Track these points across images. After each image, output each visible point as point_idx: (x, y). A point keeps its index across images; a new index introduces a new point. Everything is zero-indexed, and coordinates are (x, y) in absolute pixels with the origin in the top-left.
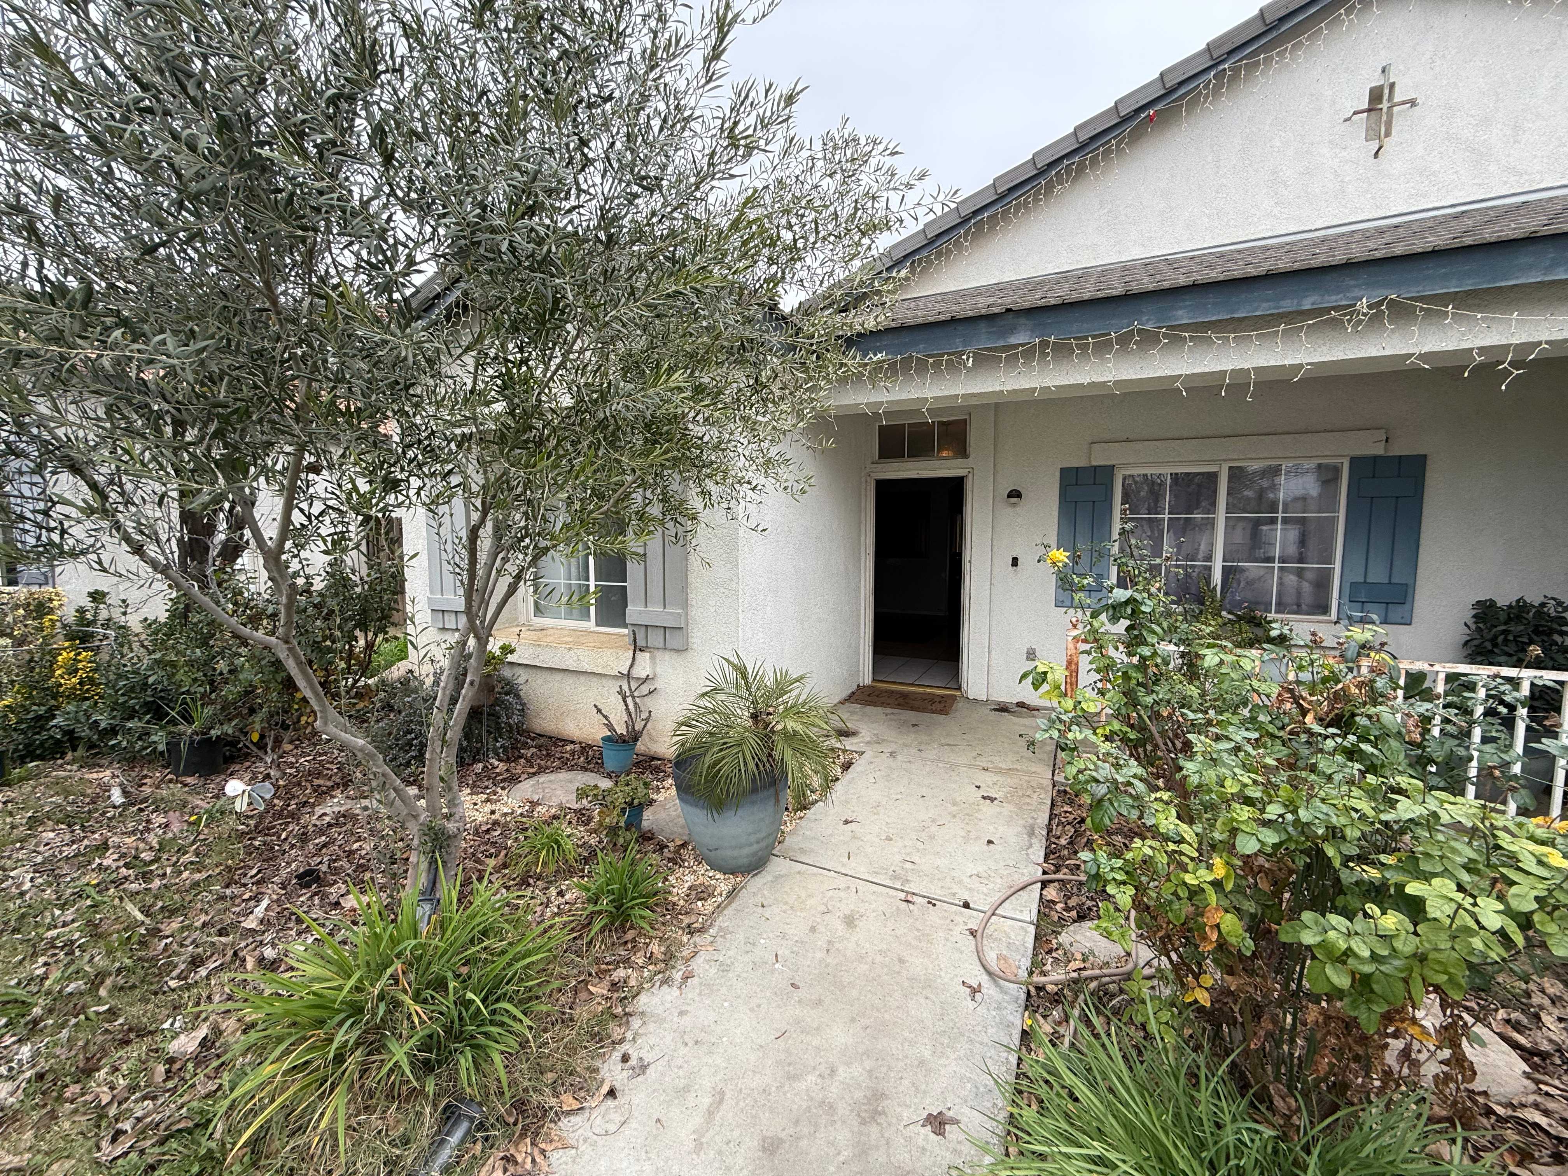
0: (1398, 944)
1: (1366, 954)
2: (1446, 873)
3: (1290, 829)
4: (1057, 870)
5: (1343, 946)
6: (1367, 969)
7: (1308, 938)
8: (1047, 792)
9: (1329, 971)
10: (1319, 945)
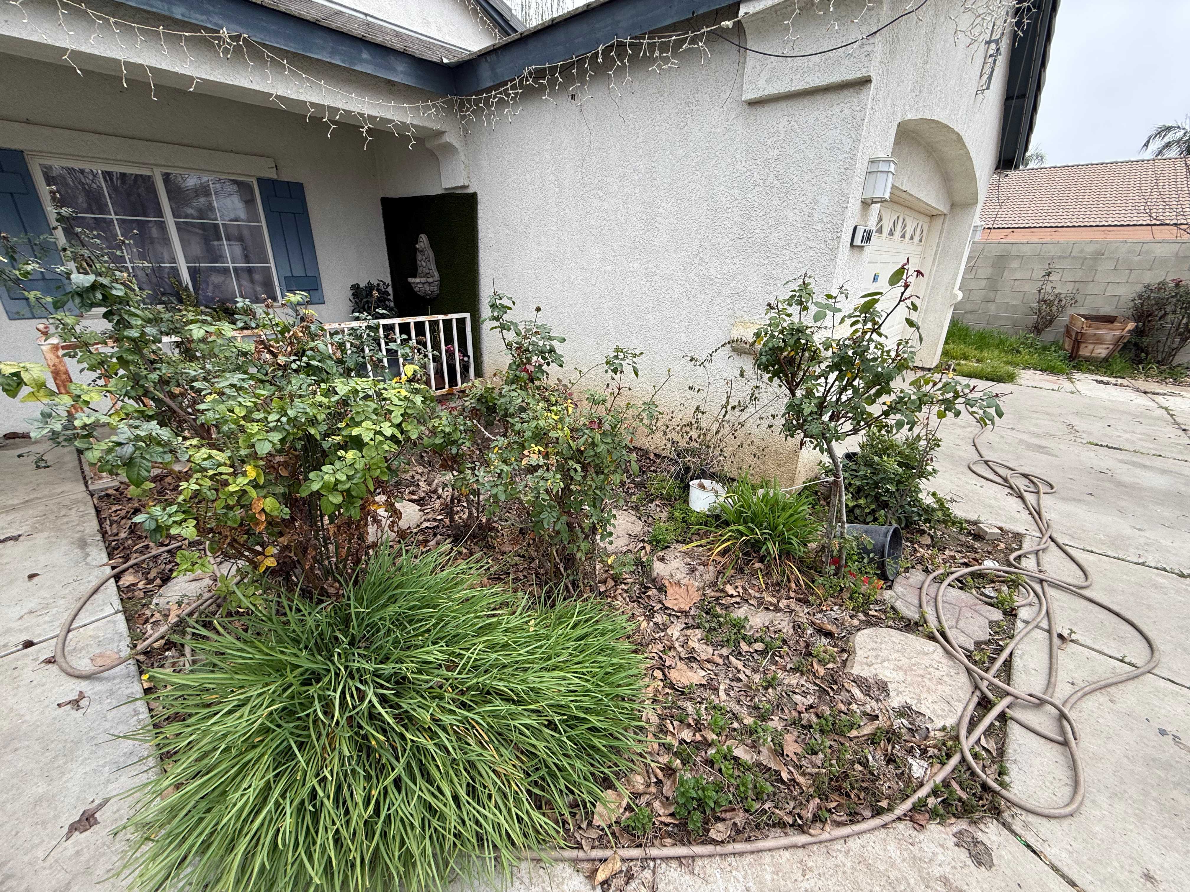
0: (357, 466)
1: (345, 478)
2: (367, 418)
3: (287, 427)
4: (127, 559)
5: (333, 480)
6: (347, 486)
7: (316, 487)
8: (85, 504)
9: (331, 499)
10: (322, 487)
